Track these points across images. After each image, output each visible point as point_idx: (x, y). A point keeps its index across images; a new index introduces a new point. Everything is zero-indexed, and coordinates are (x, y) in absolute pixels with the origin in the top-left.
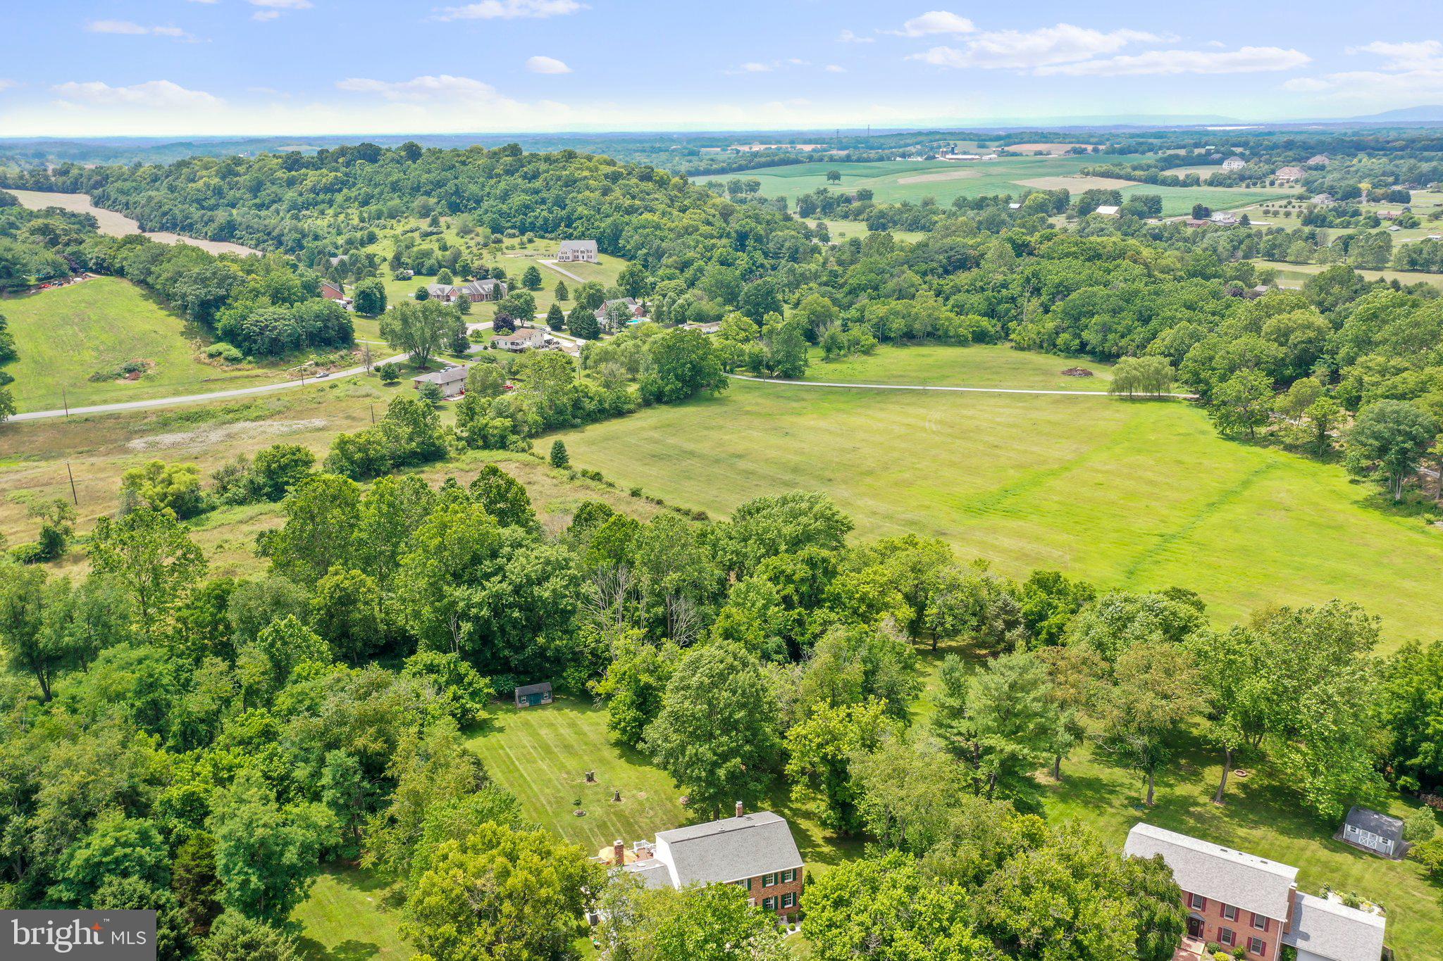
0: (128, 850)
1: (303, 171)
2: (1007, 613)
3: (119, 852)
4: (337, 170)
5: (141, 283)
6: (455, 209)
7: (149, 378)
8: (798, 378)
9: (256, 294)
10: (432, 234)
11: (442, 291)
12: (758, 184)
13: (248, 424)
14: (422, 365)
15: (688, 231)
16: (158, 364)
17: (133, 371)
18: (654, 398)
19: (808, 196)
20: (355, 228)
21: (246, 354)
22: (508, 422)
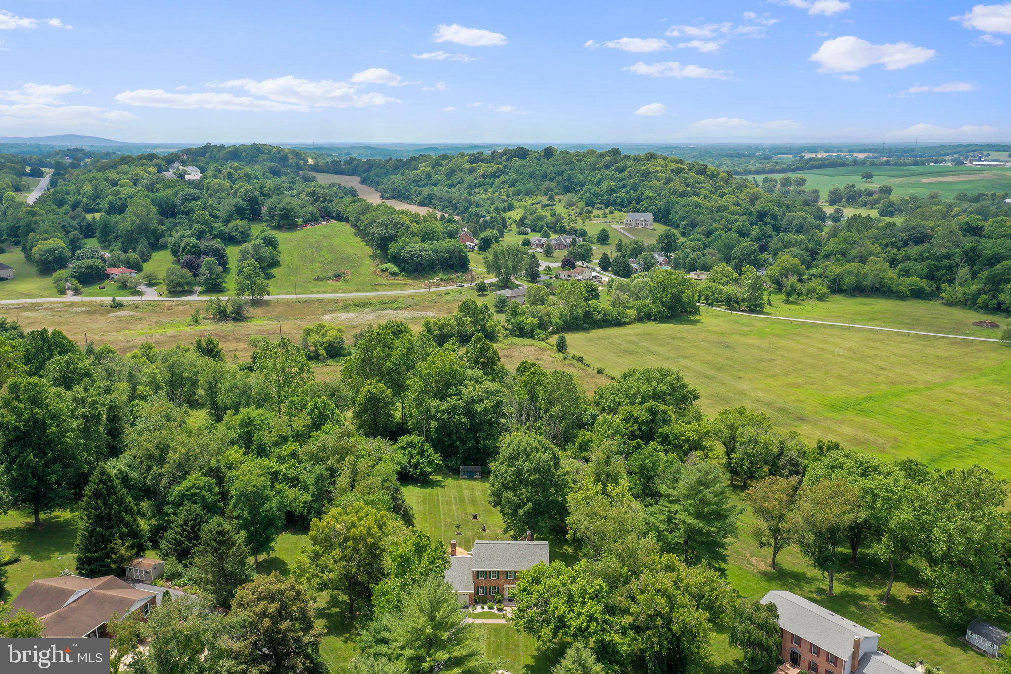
0: (198, 491)
1: (480, 164)
2: (793, 465)
3: (194, 490)
4: (499, 164)
5: (355, 226)
6: (567, 190)
7: (346, 281)
8: (759, 312)
9: (414, 234)
10: (548, 206)
11: (540, 241)
12: (804, 180)
13: (391, 311)
14: (506, 284)
15: (719, 209)
16: (352, 273)
17: (338, 277)
18: (646, 317)
19: (837, 189)
20: (503, 201)
21: (401, 271)
22: (536, 321)
